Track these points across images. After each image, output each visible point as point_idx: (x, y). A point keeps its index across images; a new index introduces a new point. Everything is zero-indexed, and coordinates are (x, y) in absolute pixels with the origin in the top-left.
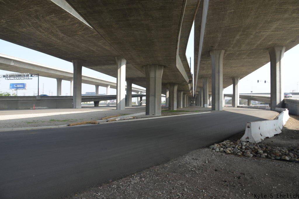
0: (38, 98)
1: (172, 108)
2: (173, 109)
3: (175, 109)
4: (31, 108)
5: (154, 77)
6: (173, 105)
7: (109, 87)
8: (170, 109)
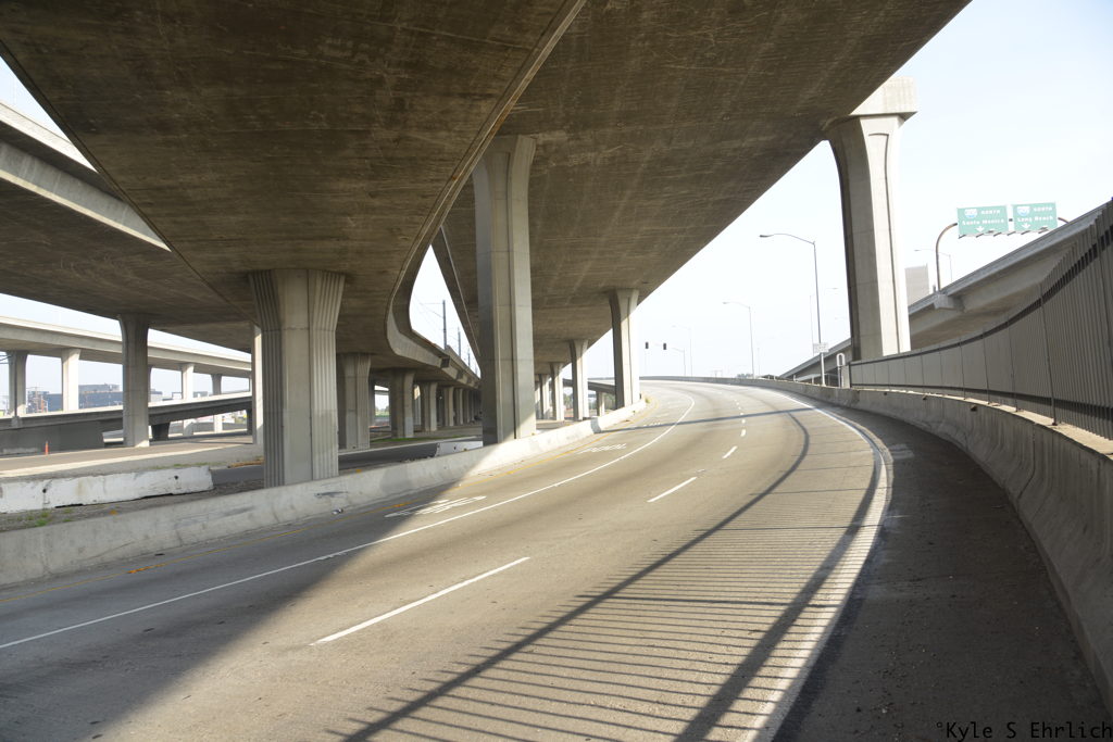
0: (15, 425)
1: (400, 432)
2: (404, 435)
3: (410, 434)
5: (352, 375)
6: (404, 424)
7: (191, 369)
8: (395, 435)
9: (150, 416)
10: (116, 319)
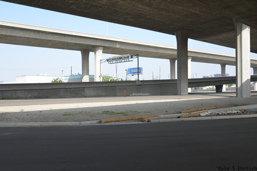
0: (137, 83)
4: (130, 95)
9: (189, 83)
10: (174, 35)
